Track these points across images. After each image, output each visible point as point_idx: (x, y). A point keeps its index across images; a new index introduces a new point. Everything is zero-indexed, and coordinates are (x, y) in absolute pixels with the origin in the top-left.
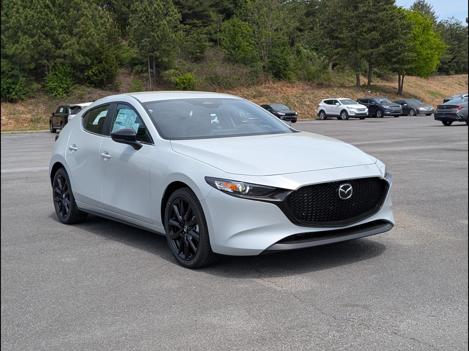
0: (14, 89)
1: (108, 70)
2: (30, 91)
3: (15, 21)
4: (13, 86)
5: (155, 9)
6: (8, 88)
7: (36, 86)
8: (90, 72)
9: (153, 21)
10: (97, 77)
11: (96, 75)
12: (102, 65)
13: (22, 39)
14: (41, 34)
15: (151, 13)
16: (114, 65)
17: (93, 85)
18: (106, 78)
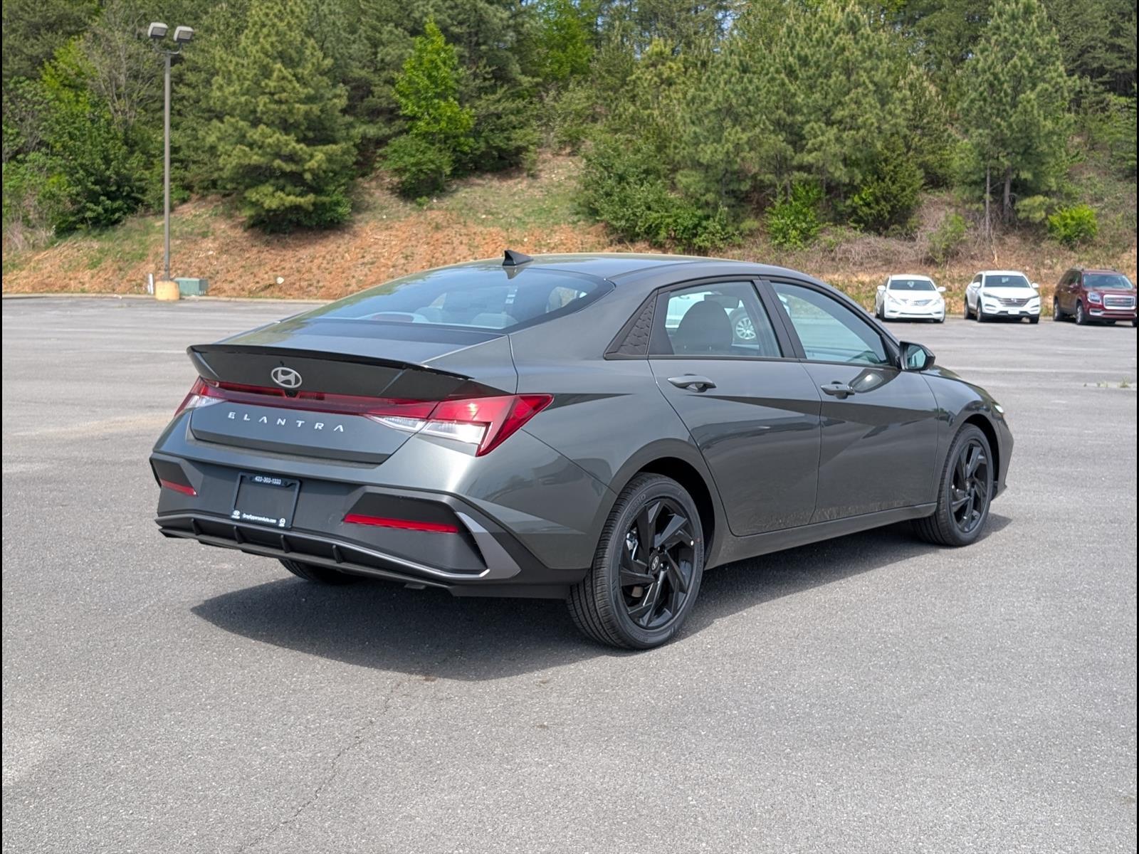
0: (705, 228)
1: (895, 197)
2: (736, 233)
3: (721, 99)
4: (704, 223)
5: (1015, 67)
6: (695, 227)
7: (750, 223)
8: (856, 199)
9: (1002, 94)
10: (871, 208)
11: (868, 205)
12: (883, 184)
13: (730, 134)
14: (767, 123)
15: (1001, 75)
16: (910, 185)
17: (862, 225)
18: (889, 212)
